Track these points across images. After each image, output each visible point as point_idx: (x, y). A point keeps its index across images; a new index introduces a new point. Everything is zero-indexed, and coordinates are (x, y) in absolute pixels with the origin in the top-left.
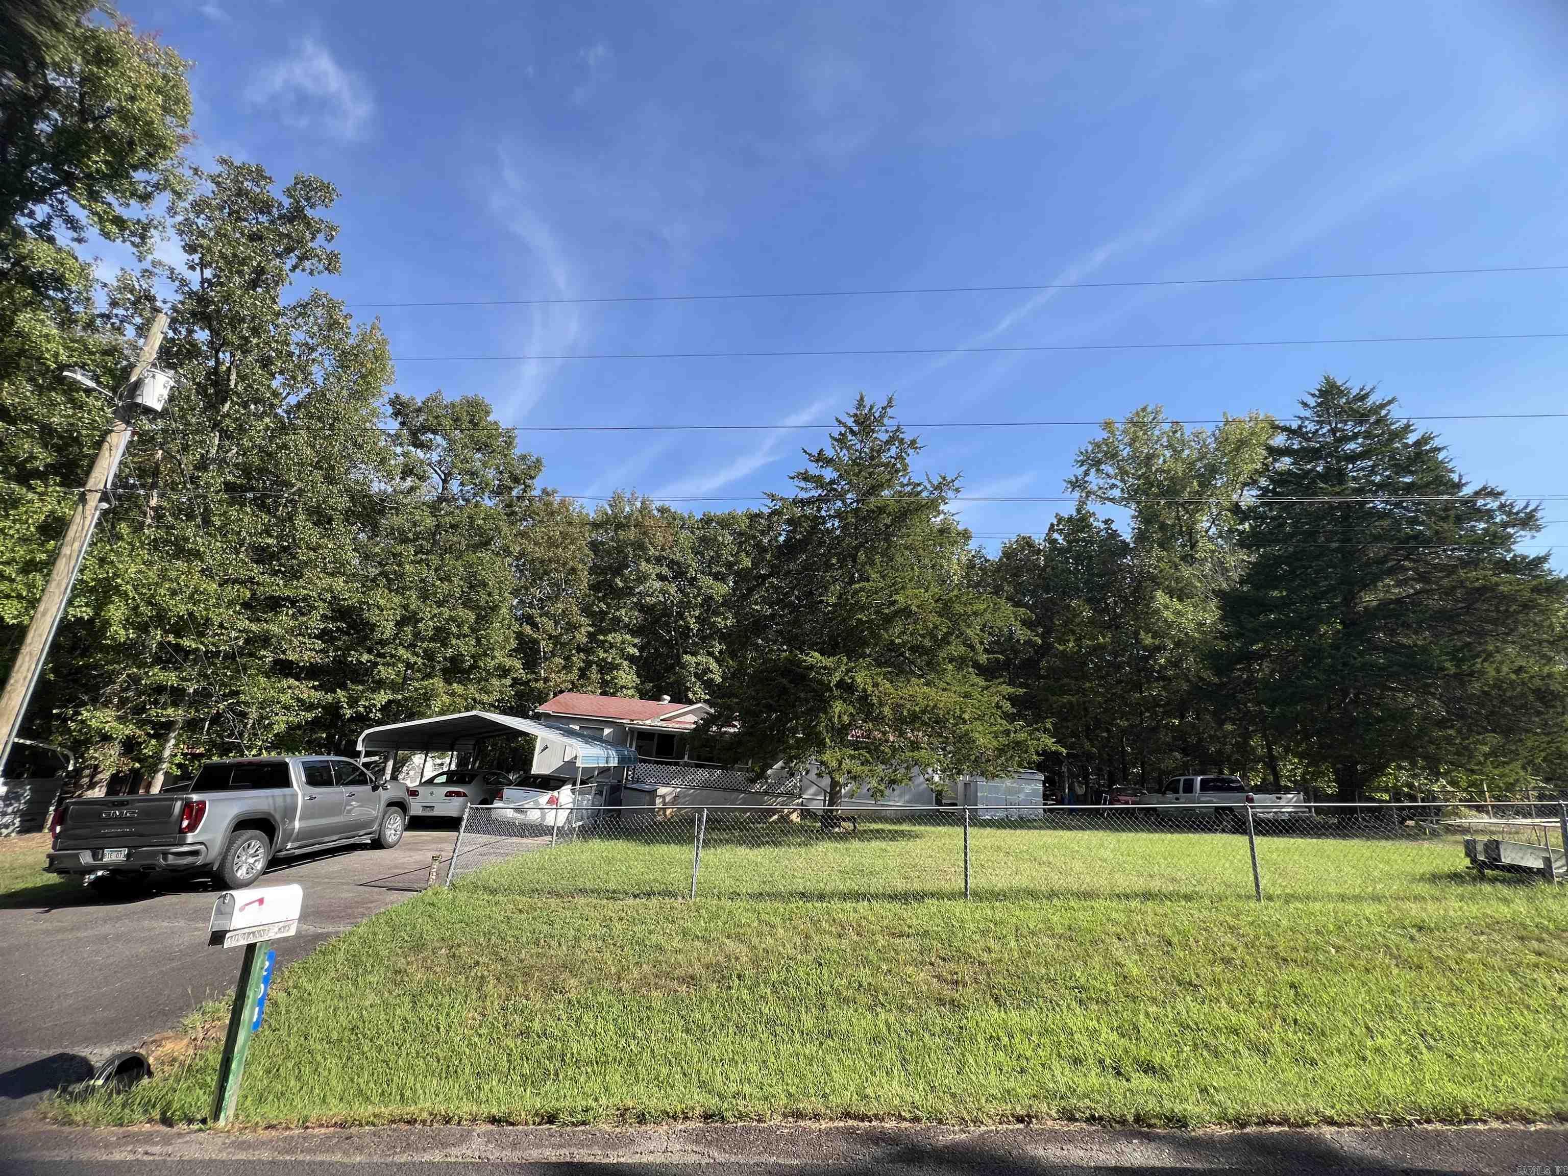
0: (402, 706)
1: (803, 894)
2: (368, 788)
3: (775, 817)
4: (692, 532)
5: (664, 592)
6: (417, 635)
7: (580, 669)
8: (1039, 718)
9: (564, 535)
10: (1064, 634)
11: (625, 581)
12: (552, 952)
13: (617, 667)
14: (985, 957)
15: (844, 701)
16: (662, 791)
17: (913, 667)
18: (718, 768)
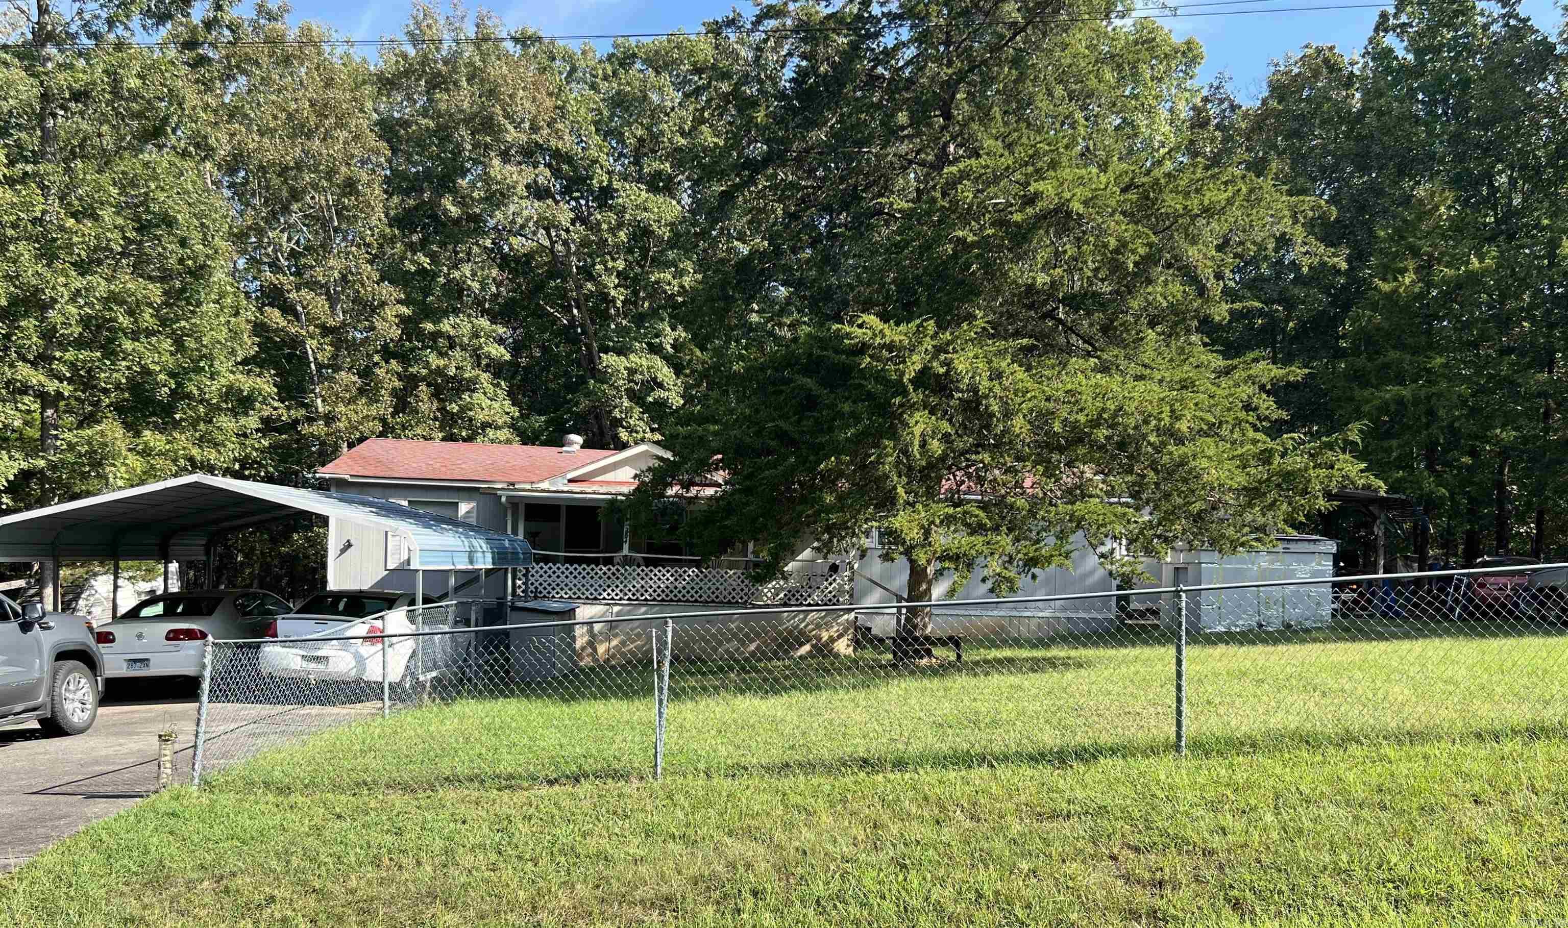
0: (50, 481)
1: (865, 761)
2: (12, 627)
3: (807, 648)
4: (593, 87)
5: (548, 225)
6: (49, 334)
7: (394, 393)
8: (1334, 425)
9: (321, 109)
10: (1396, 255)
11: (462, 201)
12: (407, 875)
13: (470, 386)
14: (1216, 842)
15: (932, 412)
16: (585, 612)
17: (1074, 339)
18: (691, 564)
